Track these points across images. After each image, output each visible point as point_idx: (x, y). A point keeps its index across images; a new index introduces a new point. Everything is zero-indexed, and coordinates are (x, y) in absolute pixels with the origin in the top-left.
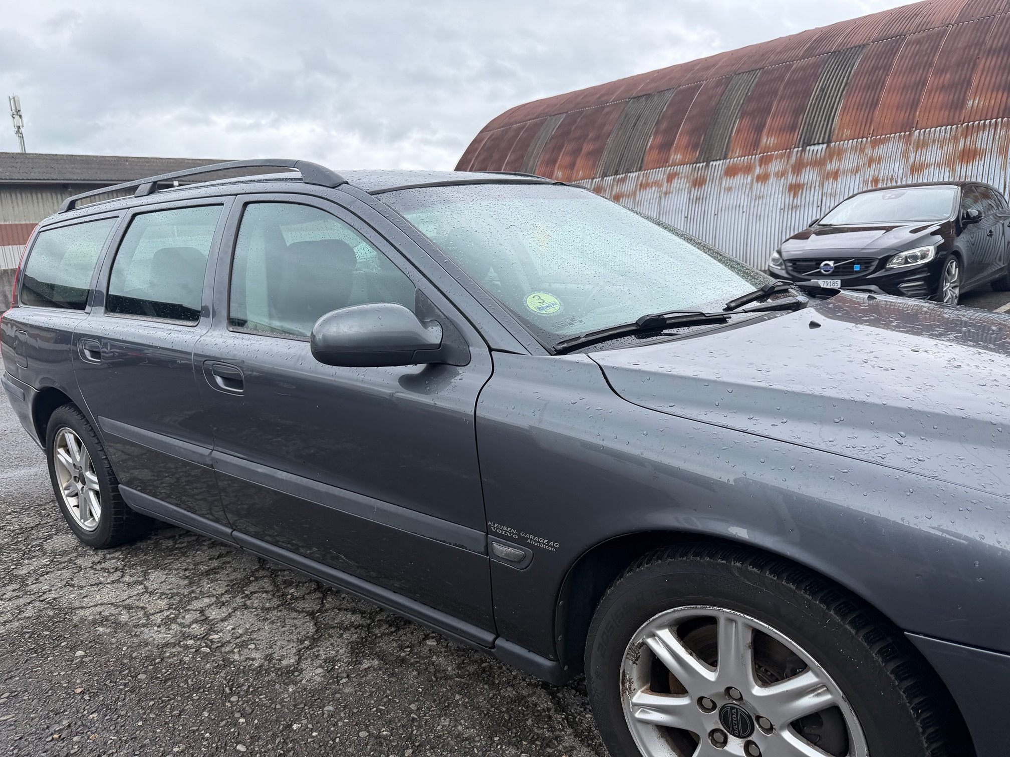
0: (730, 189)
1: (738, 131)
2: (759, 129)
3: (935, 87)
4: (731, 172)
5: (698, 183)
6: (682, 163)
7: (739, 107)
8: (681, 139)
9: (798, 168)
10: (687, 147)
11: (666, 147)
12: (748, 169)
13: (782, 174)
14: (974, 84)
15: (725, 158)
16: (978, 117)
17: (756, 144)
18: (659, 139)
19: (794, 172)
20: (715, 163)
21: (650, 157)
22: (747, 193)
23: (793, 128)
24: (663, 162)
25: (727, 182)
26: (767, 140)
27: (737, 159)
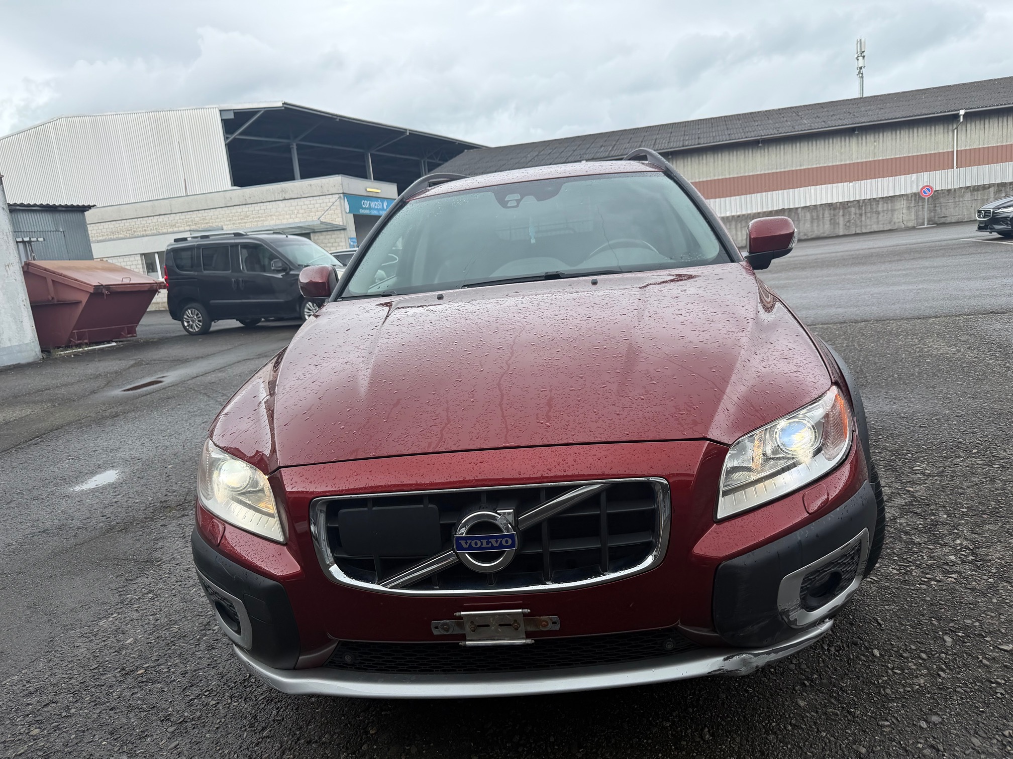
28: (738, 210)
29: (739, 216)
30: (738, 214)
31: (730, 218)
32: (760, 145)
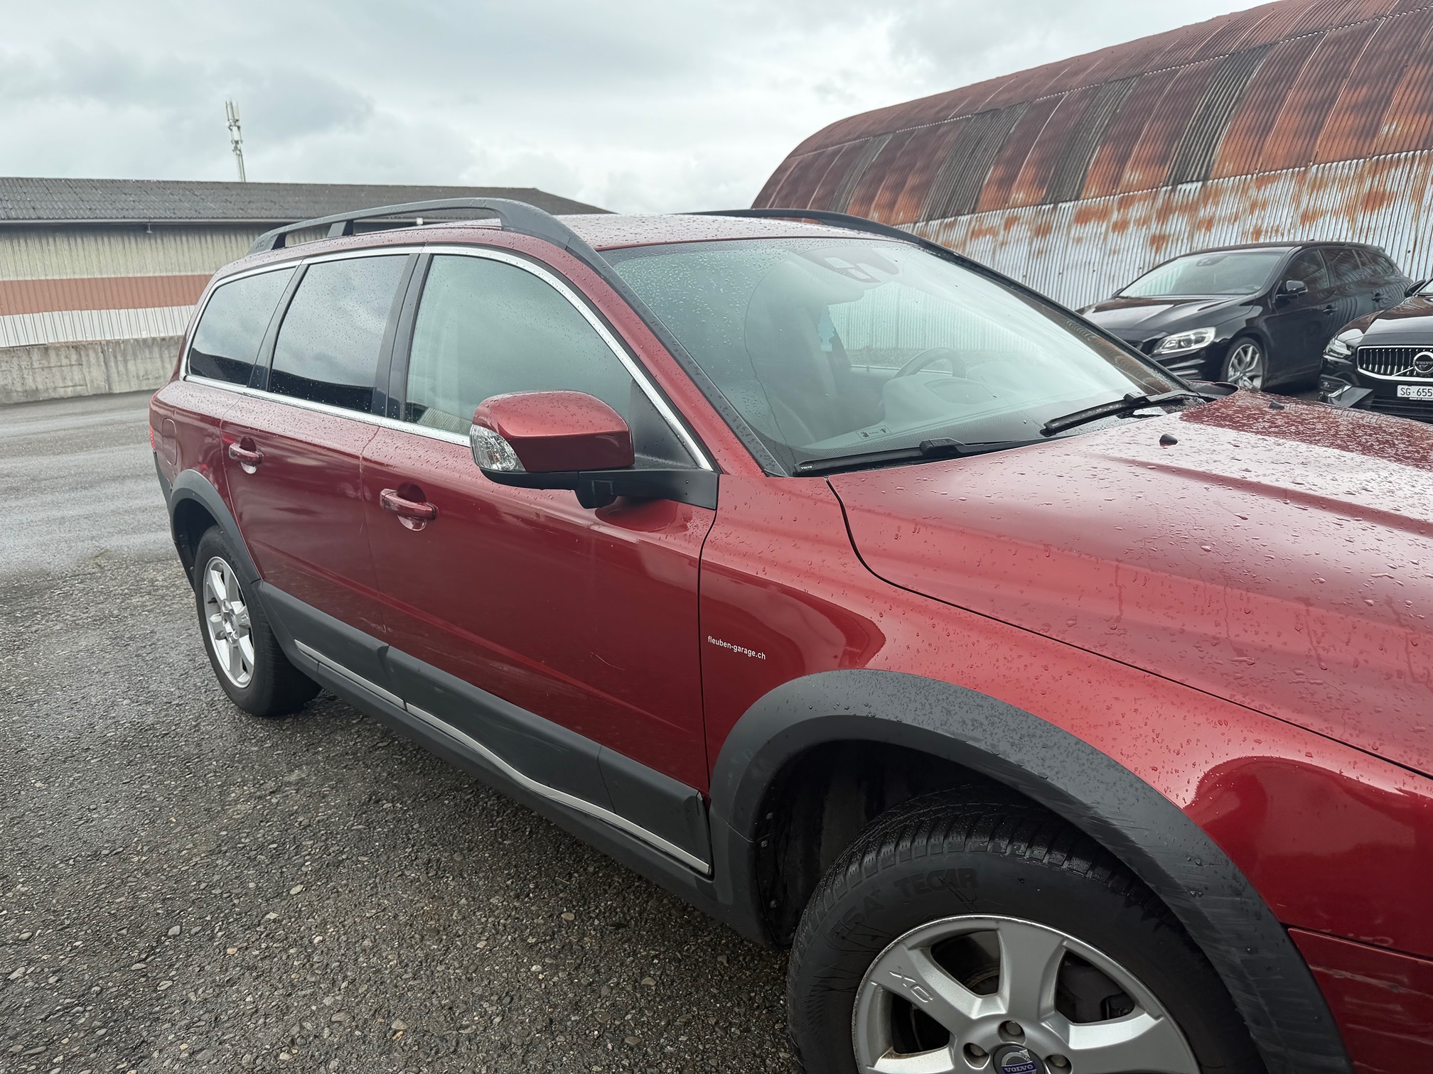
0: (1079, 240)
1: (1097, 162)
2: (1122, 161)
3: (1345, 106)
4: (1082, 217)
5: (1042, 231)
6: (1024, 205)
7: (1102, 130)
8: (1026, 172)
9: (1164, 214)
10: (1032, 183)
11: (1006, 182)
12: (1103, 214)
13: (1145, 222)
14: (1395, 102)
15: (1077, 199)
16: (1392, 149)
17: (1116, 180)
18: (1000, 172)
19: (1158, 218)
20: (1064, 205)
21: (988, 195)
22: (1100, 246)
23: (1163, 160)
24: (1002, 203)
25: (1076, 231)
26: (1131, 176)
27: (1091, 201)
28: (161, 329)
29: (163, 339)
30: (162, 335)
31: (150, 342)
32: (149, 232)
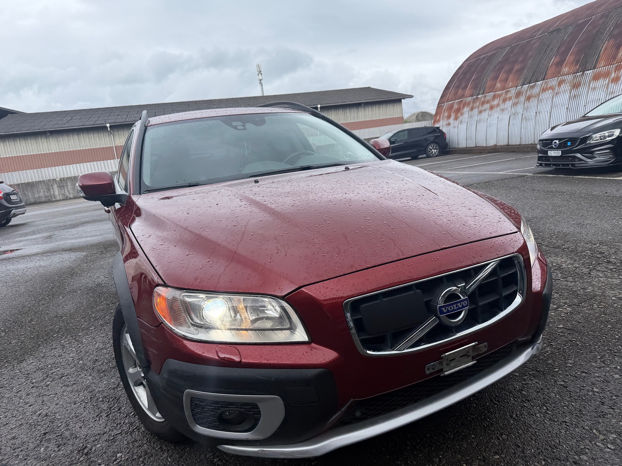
0: (594, 89)
1: (605, 49)
2: (618, 49)
4: (596, 78)
5: (576, 86)
6: (568, 74)
7: (609, 33)
8: (570, 58)
10: (573, 63)
11: (560, 64)
12: (607, 75)
15: (594, 68)
17: (614, 57)
18: (558, 59)
20: (587, 72)
21: (551, 71)
22: (605, 90)
24: (557, 74)
25: (593, 84)
27: (601, 69)
